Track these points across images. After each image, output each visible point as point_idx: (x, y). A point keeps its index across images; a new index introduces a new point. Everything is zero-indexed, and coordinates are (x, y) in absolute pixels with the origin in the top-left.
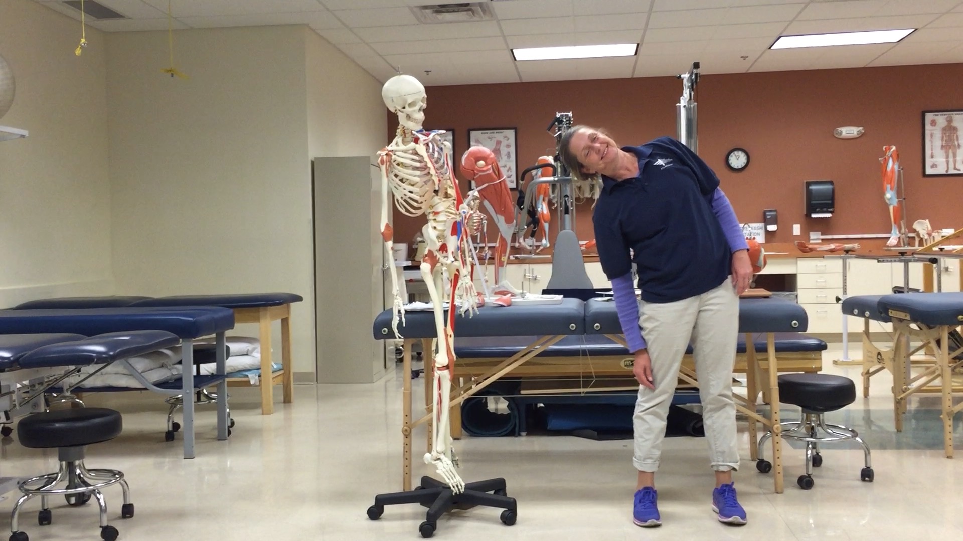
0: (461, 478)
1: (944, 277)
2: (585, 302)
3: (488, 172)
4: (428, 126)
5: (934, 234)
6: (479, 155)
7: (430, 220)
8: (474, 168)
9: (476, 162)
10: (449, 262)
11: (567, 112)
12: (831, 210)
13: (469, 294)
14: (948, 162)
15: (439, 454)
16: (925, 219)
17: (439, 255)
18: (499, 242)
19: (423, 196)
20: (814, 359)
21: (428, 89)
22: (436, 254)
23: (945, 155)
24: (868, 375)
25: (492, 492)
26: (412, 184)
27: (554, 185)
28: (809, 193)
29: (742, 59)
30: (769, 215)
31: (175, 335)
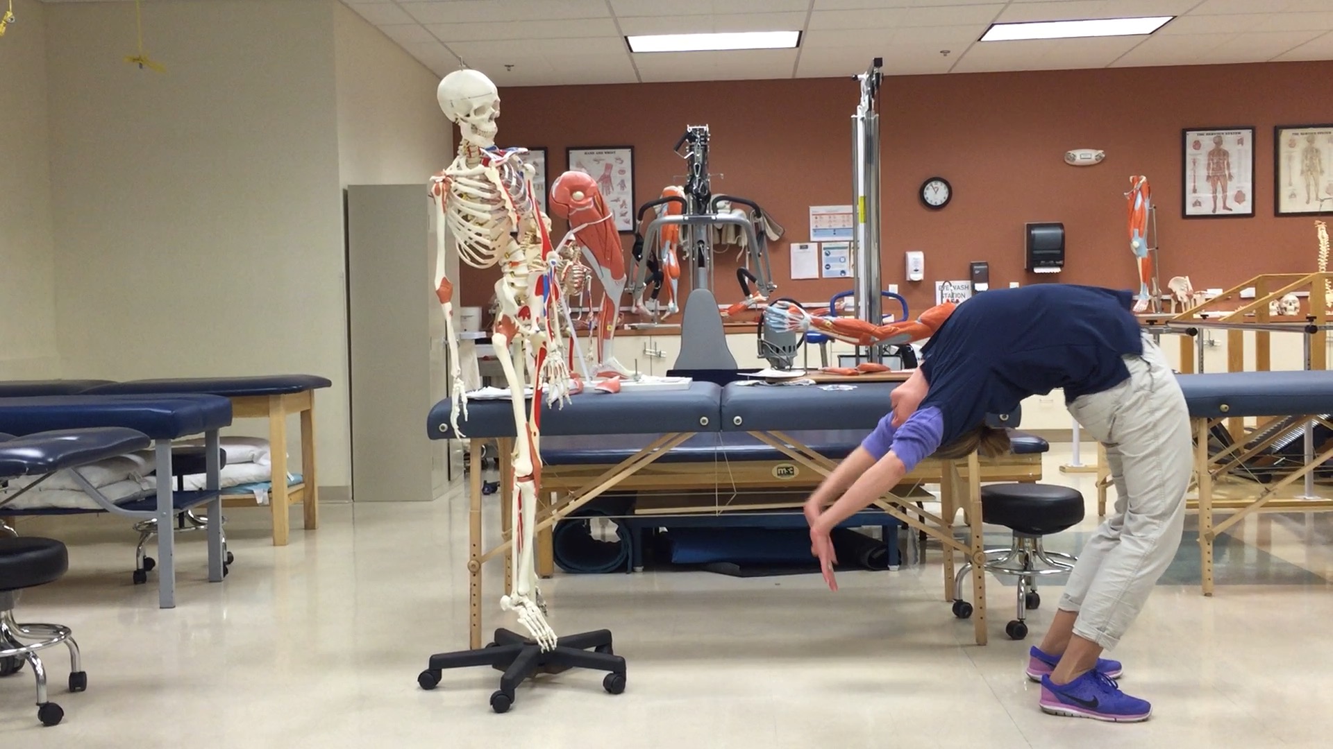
0: (552, 629)
1: (1207, 354)
2: (723, 388)
3: (587, 207)
4: (503, 142)
5: (1195, 296)
6: (576, 184)
7: (506, 273)
8: (569, 201)
9: (571, 194)
10: (532, 332)
11: (702, 126)
12: (1061, 262)
13: (558, 376)
14: (1215, 199)
15: (521, 597)
16: (1184, 276)
17: (518, 323)
18: (604, 304)
19: (496, 240)
20: (1031, 464)
21: (501, 91)
22: (514, 320)
23: (1211, 188)
24: (1104, 485)
25: (593, 649)
26: (481, 222)
27: (684, 226)
28: (1031, 239)
29: (942, 54)
30: (978, 269)
31: (143, 434)
